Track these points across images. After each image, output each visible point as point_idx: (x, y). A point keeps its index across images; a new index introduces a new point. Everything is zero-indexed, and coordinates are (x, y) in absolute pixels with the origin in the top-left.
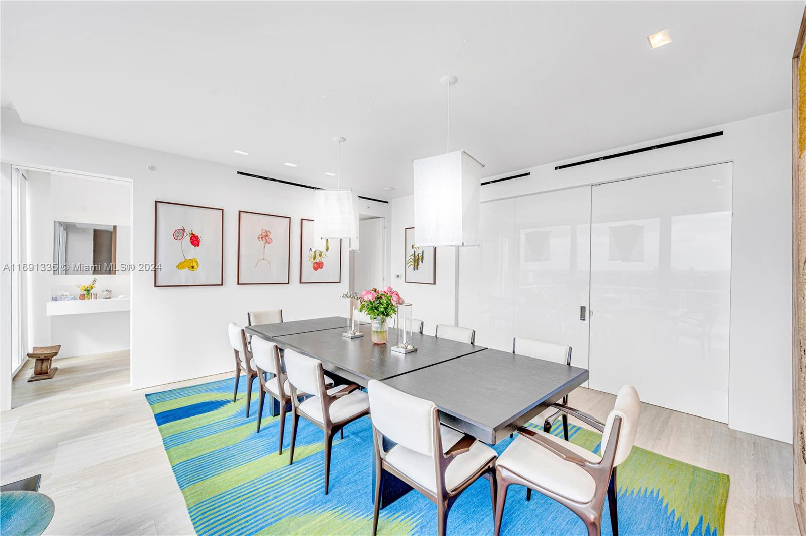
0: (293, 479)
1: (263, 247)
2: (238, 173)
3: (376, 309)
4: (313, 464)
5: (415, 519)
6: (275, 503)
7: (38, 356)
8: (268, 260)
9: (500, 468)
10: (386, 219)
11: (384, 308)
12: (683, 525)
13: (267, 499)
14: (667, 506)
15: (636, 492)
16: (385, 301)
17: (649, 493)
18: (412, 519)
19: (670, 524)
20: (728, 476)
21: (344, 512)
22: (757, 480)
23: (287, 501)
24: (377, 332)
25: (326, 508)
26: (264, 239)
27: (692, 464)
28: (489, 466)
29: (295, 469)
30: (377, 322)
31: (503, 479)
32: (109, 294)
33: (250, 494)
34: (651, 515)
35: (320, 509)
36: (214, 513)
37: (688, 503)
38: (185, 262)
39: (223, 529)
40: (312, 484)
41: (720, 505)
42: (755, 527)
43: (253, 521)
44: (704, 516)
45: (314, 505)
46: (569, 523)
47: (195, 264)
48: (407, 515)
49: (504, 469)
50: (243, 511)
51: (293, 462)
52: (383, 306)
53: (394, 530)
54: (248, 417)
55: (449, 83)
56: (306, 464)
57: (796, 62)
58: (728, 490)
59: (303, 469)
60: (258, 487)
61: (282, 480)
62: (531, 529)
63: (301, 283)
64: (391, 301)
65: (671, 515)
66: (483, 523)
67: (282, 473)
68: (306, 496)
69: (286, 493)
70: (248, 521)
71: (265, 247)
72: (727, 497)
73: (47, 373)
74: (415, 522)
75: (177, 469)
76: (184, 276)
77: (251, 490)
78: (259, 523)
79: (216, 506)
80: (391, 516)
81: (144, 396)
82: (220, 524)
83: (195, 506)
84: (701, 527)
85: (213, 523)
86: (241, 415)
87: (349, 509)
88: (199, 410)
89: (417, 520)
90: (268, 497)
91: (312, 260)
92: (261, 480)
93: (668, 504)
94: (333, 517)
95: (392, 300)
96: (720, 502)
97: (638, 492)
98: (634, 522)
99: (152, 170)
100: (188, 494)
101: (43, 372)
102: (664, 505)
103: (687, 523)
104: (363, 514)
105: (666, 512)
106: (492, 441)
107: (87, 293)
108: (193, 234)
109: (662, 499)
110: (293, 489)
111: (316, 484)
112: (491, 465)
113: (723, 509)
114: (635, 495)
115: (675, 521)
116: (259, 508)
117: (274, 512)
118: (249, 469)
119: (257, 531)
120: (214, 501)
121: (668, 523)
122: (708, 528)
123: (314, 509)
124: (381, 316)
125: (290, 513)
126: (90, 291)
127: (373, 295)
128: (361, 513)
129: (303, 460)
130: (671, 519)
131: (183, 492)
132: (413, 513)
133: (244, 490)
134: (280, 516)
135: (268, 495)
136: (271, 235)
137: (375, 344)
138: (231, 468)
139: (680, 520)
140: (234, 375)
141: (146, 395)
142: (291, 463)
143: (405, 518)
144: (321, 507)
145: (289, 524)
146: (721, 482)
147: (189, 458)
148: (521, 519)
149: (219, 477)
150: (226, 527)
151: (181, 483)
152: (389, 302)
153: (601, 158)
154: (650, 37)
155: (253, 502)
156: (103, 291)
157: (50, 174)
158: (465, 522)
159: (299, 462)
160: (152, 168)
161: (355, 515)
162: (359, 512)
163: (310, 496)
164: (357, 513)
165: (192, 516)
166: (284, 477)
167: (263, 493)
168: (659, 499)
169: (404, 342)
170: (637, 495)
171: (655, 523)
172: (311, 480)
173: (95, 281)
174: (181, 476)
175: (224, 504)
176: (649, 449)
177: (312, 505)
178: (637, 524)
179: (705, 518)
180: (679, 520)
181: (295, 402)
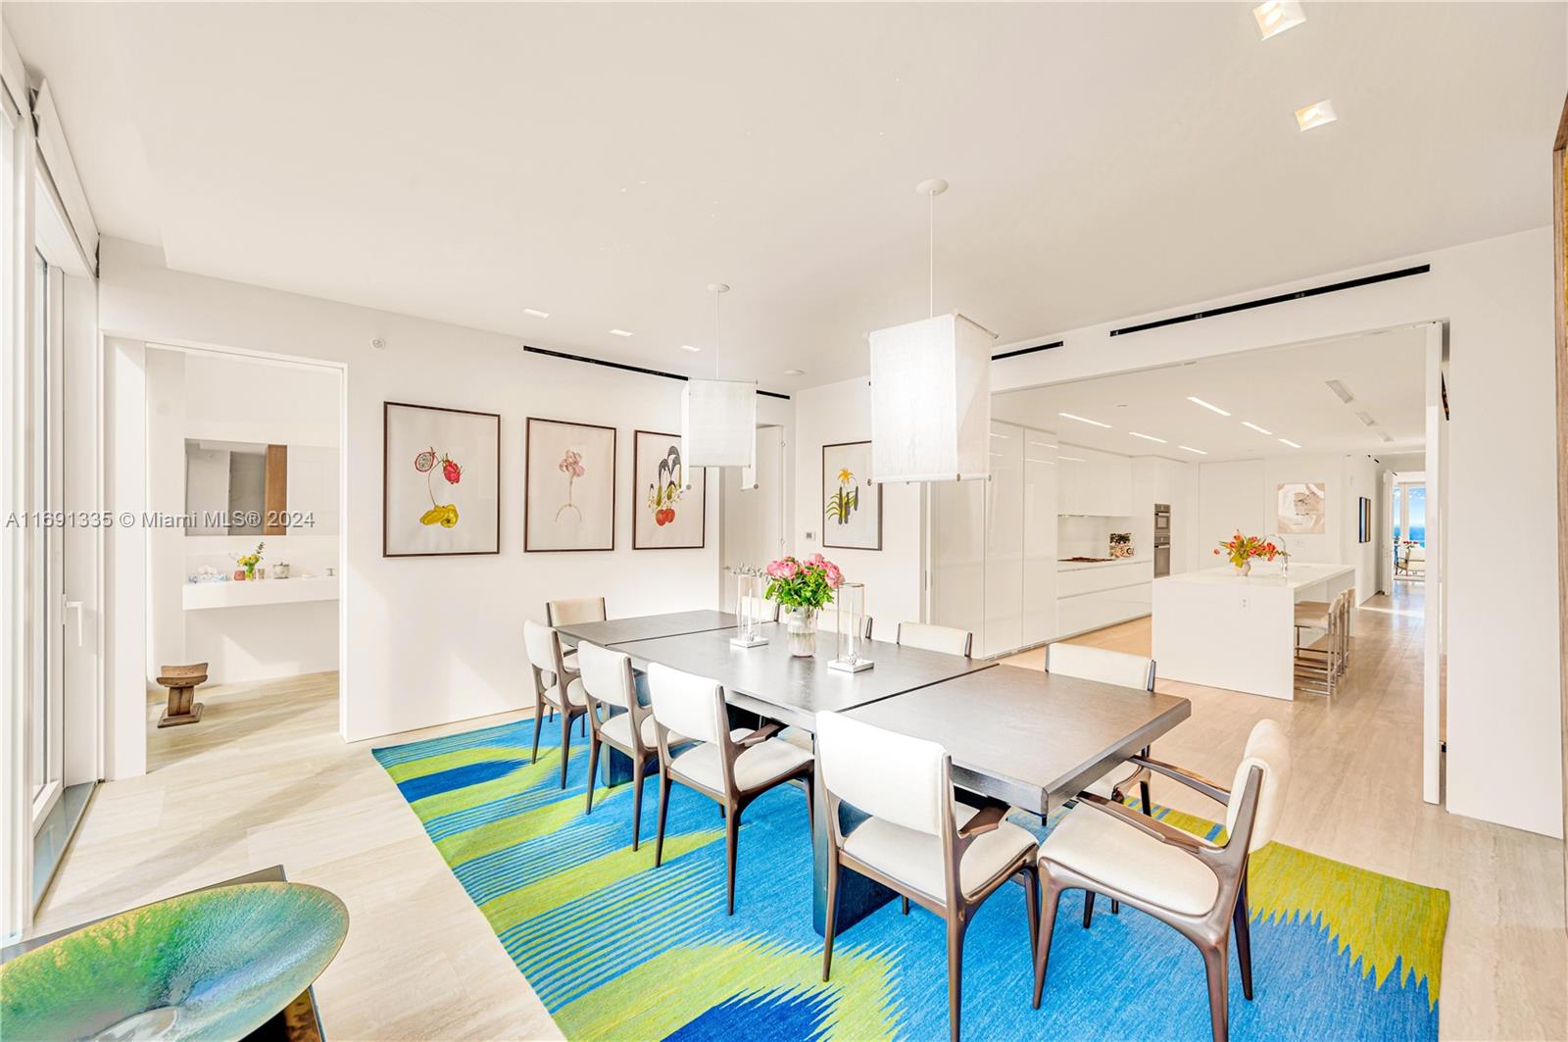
0: (668, 890)
1: (569, 484)
2: (526, 348)
3: (796, 593)
4: (697, 866)
5: (891, 956)
6: (645, 927)
7: (175, 682)
8: (576, 507)
9: (1045, 863)
10: (785, 429)
11: (812, 591)
12: (1365, 970)
13: (629, 921)
14: (1335, 940)
15: (1278, 917)
16: (812, 580)
17: (1301, 919)
18: (886, 954)
19: (1343, 969)
20: (1447, 892)
21: (768, 942)
22: (1500, 899)
23: (664, 925)
24: (798, 635)
25: (734, 936)
26: (570, 468)
27: (1379, 872)
28: (1025, 861)
29: (667, 874)
30: (799, 616)
31: (1053, 881)
32: (285, 571)
33: (599, 914)
34: (1307, 953)
35: (725, 937)
36: (544, 943)
37: (1374, 935)
38: (435, 511)
39: (566, 966)
40: (703, 898)
41: (1432, 939)
42: (1496, 975)
43: (613, 955)
44: (1403, 957)
45: (713, 931)
46: (1162, 965)
47: (452, 515)
48: (876, 948)
49: (1052, 864)
50: (592, 939)
51: (661, 863)
52: (810, 589)
53: (857, 972)
54: (564, 788)
55: (931, 192)
56: (684, 866)
57: (1560, 158)
58: (1447, 915)
59: (680, 874)
60: (609, 902)
61: (649, 891)
62: (1096, 973)
63: (635, 548)
64: (824, 580)
65: (1343, 953)
66: (1010, 962)
67: (646, 880)
68: (696, 917)
69: (659, 912)
70: (604, 956)
71: (571, 483)
72: (1446, 926)
73: (188, 712)
74: (892, 960)
75: (463, 872)
76: (435, 536)
77: (598, 907)
78: (624, 957)
79: (544, 931)
80: (849, 950)
81: (371, 752)
82: (559, 959)
83: (508, 931)
84: (1398, 974)
85: (546, 958)
86: (551, 785)
87: (775, 939)
88: (474, 777)
89: (896, 956)
90: (629, 918)
91: (655, 506)
92: (612, 891)
93: (1338, 936)
94: (749, 950)
95: (826, 578)
96: (1433, 934)
97: (1283, 916)
98: (1278, 965)
99: (380, 346)
100: (491, 912)
101: (182, 710)
102: (1330, 939)
103: (1373, 967)
104: (800, 946)
105: (1335, 949)
106: (1042, 808)
107: (249, 569)
108: (448, 461)
109: (1327, 929)
110: (671, 906)
111: (708, 899)
112: (1028, 858)
113: (1439, 946)
114: (1277, 921)
115: (1352, 963)
116: (618, 936)
117: (646, 942)
118: (587, 874)
119: (624, 971)
120: (540, 923)
121: (1339, 966)
122: (1412, 975)
123: (714, 937)
124: (805, 606)
125: (674, 943)
126: (253, 565)
127: (791, 569)
128: (796, 944)
129: (677, 860)
130: (1345, 961)
131: (482, 910)
132: (887, 946)
133: (586, 906)
134: (658, 948)
135: (630, 914)
136: (583, 459)
137: (795, 657)
138: (556, 871)
139: (1361, 963)
140: (533, 714)
141: (374, 751)
142: (659, 865)
143: (874, 954)
144: (725, 934)
145: (676, 961)
146: (1432, 902)
147: (478, 856)
148: (1076, 956)
149: (538, 887)
150: (570, 964)
151: (474, 895)
152: (820, 581)
153: (1199, 314)
154: (1297, 113)
155: (607, 925)
156: (274, 566)
157: (184, 353)
158: (979, 960)
159: (671, 863)
160: (378, 344)
161: (786, 947)
162: (792, 944)
163: (702, 917)
164: (789, 945)
165: (509, 946)
166: (651, 887)
167: (620, 912)
168: (1321, 929)
169: (851, 652)
170: (1281, 921)
171: (1317, 967)
172: (698, 893)
173: (261, 547)
174: (471, 885)
175: (558, 928)
176: (1298, 845)
177: (709, 931)
178: (1284, 967)
179: (1406, 959)
180: (1359, 962)
181: (664, 757)
